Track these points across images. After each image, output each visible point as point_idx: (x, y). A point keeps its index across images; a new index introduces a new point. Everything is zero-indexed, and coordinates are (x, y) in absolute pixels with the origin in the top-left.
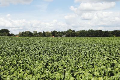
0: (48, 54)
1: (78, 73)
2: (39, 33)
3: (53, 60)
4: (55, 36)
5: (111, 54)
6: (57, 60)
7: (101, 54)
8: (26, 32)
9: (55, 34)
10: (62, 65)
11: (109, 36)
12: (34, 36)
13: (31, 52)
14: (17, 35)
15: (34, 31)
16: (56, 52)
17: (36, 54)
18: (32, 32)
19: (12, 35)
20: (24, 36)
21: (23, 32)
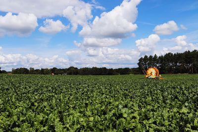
0: (40, 93)
1: (68, 113)
2: (37, 70)
3: (42, 100)
4: (55, 74)
5: (110, 92)
6: (47, 99)
7: (100, 92)
8: (21, 68)
9: (54, 71)
10: (50, 105)
11: (114, 75)
12: (30, 73)
13: (19, 91)
14: (10, 72)
15: (31, 68)
16: (50, 90)
17: (24, 94)
18: (29, 69)
19: (4, 72)
20: (18, 73)
21: (17, 69)
